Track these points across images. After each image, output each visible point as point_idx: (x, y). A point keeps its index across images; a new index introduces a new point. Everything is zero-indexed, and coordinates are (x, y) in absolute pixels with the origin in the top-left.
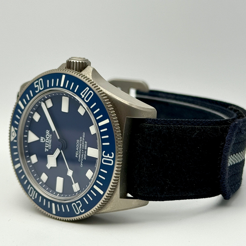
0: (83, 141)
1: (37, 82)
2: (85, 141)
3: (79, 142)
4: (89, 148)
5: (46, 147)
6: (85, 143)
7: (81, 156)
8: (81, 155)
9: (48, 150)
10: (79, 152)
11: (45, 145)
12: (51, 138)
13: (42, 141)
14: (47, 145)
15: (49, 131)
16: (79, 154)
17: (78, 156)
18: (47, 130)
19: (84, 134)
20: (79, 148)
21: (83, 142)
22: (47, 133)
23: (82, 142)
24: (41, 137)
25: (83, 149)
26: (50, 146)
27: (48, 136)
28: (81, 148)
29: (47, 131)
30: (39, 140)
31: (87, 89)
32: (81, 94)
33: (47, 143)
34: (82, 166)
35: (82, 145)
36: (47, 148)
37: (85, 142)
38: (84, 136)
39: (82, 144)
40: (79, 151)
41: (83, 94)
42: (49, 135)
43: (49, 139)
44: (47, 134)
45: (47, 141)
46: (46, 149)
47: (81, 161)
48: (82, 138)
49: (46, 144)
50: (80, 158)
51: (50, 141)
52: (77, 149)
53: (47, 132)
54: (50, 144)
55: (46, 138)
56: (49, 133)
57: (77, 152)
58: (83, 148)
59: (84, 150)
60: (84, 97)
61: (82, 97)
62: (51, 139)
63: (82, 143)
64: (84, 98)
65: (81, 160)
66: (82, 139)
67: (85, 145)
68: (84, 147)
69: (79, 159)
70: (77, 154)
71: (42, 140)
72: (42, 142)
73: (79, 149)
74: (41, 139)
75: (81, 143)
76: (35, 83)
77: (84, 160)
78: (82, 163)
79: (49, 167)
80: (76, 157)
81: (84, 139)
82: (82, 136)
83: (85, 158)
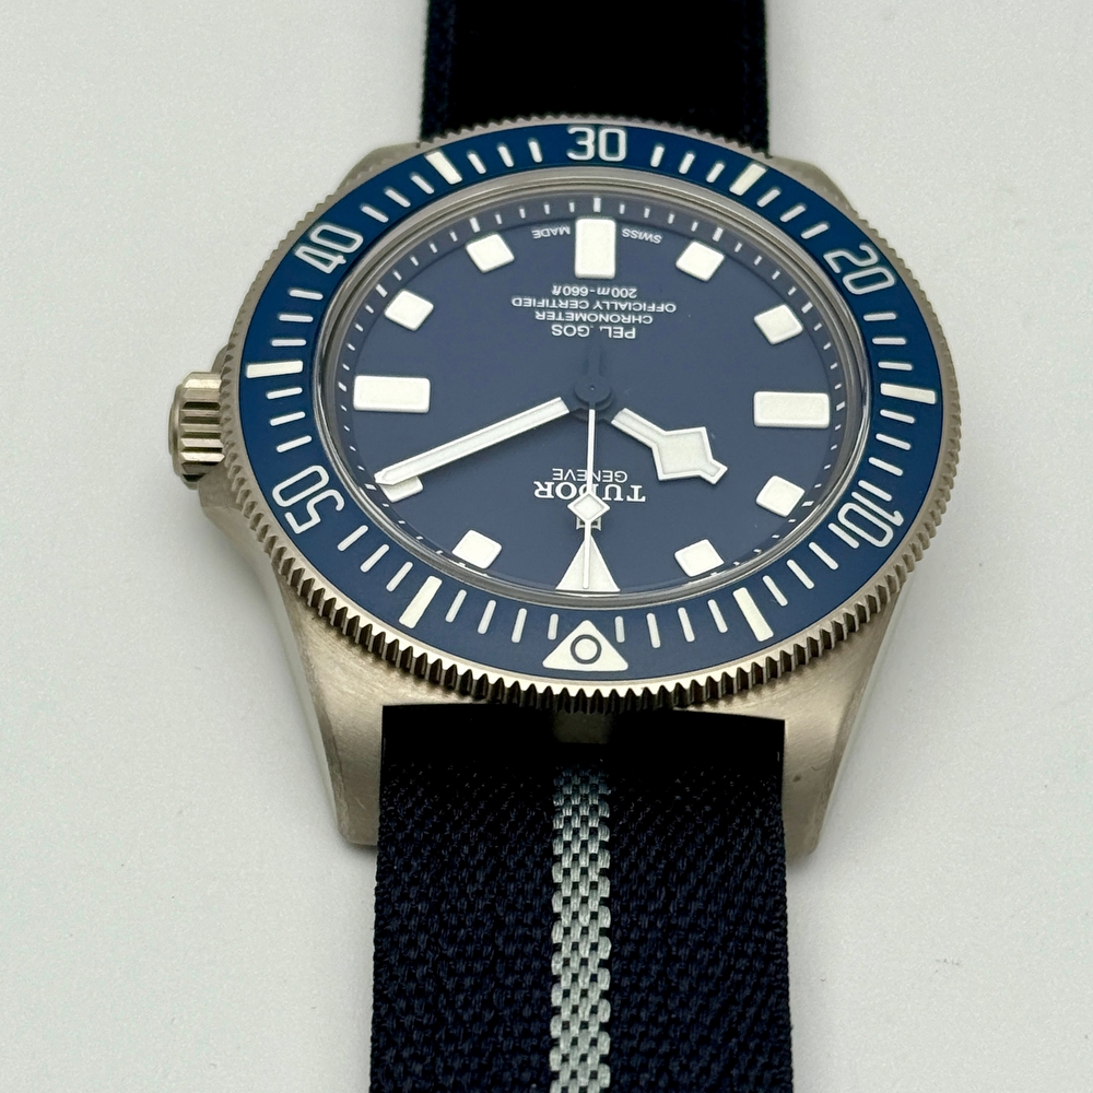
0: (551, 303)
1: (289, 517)
2: (551, 297)
3: (563, 323)
4: (579, 272)
5: (623, 497)
6: (562, 296)
7: (626, 312)
8: (620, 311)
9: (636, 488)
10: (610, 323)
12: (570, 471)
13: (596, 524)
15: (538, 483)
16: (620, 324)
17: (627, 327)
18: (537, 493)
19: (518, 302)
20: (588, 323)
21: (557, 303)
22: (550, 496)
23: (556, 310)
25: (592, 303)
26: (611, 476)
28: (589, 310)
29: (541, 493)
31: (305, 253)
32: (328, 270)
33: (600, 494)
34: (671, 307)
35: (574, 311)
36: (627, 491)
37: (556, 297)
38: (530, 302)
39: (569, 310)
40: (604, 323)
41: (326, 262)
42: (557, 483)
43: (578, 484)
44: (554, 493)
46: (633, 497)
47: (646, 313)
48: (541, 310)
50: (637, 314)
52: (597, 332)
53: (544, 493)
54: (602, 478)
56: (550, 484)
57: (613, 334)
58: (584, 304)
59: (592, 298)
62: (576, 473)
63: (563, 310)
65: (642, 312)
66: (545, 309)
67: (571, 297)
68: (579, 297)
69: (640, 320)
70: (621, 333)
73: (597, 324)
75: (564, 316)
76: (298, 529)
77: (640, 297)
78: (658, 304)
79: (719, 469)
80: (634, 337)
81: (544, 303)
82: (532, 309)
83: (632, 292)
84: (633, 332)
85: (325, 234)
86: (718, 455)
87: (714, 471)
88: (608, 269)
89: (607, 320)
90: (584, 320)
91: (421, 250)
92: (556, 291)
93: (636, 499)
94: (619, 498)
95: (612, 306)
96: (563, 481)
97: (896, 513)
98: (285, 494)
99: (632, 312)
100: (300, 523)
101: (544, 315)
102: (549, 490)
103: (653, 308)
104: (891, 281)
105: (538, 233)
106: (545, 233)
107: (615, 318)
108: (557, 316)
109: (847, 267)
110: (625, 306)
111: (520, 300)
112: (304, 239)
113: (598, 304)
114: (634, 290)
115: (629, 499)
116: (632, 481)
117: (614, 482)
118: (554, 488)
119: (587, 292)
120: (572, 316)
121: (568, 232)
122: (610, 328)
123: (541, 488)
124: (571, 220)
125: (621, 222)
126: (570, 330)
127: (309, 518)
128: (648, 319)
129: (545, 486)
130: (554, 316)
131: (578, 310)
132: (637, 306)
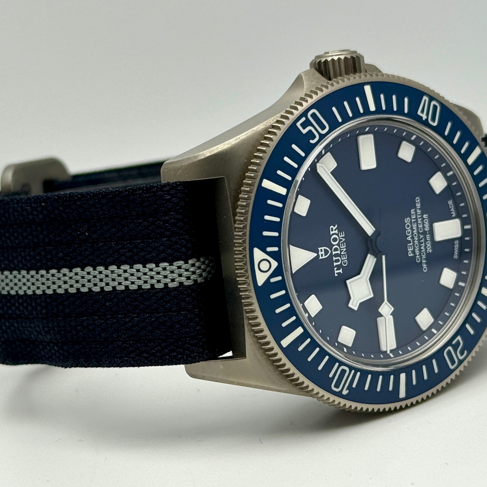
0: (419, 215)
1: (303, 119)
2: (422, 214)
3: (411, 222)
4: (435, 225)
6: (423, 219)
7: (420, 250)
8: (420, 247)
9: (341, 271)
12: (344, 240)
14: (337, 261)
15: (336, 226)
16: (414, 248)
17: (413, 252)
18: (332, 227)
19: (418, 200)
20: (413, 233)
21: (419, 218)
22: (331, 233)
23: (416, 218)
24: (320, 249)
25: (422, 234)
26: (344, 258)
27: (335, 240)
28: (418, 232)
29: (332, 228)
31: (425, 100)
32: (419, 113)
33: (336, 255)
34: (425, 269)
35: (417, 226)
36: (339, 267)
37: (422, 217)
38: (418, 205)
39: (417, 224)
40: (413, 241)
41: (422, 111)
42: (338, 235)
43: (338, 245)
44: (333, 234)
45: (336, 250)
46: (336, 270)
47: (421, 259)
48: (415, 211)
49: (334, 259)
50: (420, 255)
51: (344, 247)
52: (409, 238)
53: (332, 230)
54: (343, 255)
55: (331, 246)
56: (336, 232)
57: (409, 246)
58: (421, 230)
59: (425, 233)
62: (343, 242)
63: (417, 221)
64: (427, 119)
65: (421, 257)
66: (416, 213)
67: (423, 223)
68: (424, 227)
69: (417, 257)
70: (410, 250)
71: (323, 253)
72: (324, 257)
73: (413, 238)
74: (320, 253)
75: (414, 222)
76: (298, 124)
77: (428, 255)
78: (426, 263)
79: (355, 306)
80: (409, 255)
81: (419, 212)
82: (415, 207)
83: (430, 250)
84: (411, 255)
85: (435, 107)
86: (361, 304)
87: (354, 305)
88: (439, 237)
89: (415, 242)
90: (414, 232)
91: (435, 152)
92: (425, 216)
93: (336, 272)
94: (335, 264)
95: (422, 243)
96: (339, 237)
97: (348, 391)
98: (314, 115)
99: (420, 253)
100: (301, 125)
101: (413, 213)
102: (334, 232)
103: (424, 261)
104: (452, 367)
105: (450, 203)
106: (451, 206)
107: (417, 245)
108: (414, 219)
109: (455, 347)
110: (423, 249)
111: (419, 201)
112: (431, 99)
113: (422, 236)
114: (431, 252)
115: (335, 269)
116: (343, 267)
117: (342, 260)
118: (335, 234)
119: (427, 230)
120: (414, 226)
121: (453, 216)
122: (412, 244)
123: (334, 228)
124: (458, 216)
125: (461, 239)
126: (408, 226)
127: (304, 128)
128: (418, 260)
129: (335, 230)
130: (413, 217)
131: (418, 228)
132: (423, 254)
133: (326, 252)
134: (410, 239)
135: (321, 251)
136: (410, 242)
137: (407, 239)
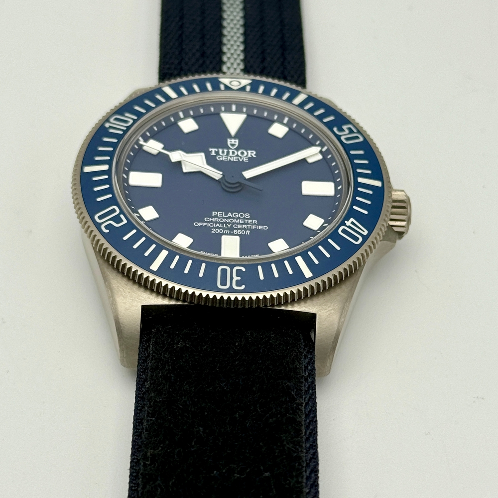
0: (250, 227)
1: (355, 130)
2: (250, 229)
3: (244, 218)
4: (238, 238)
5: (218, 151)
6: (245, 230)
7: (216, 222)
8: (219, 223)
9: (213, 153)
10: (224, 218)
11: (223, 148)
12: (241, 161)
13: (230, 142)
14: (223, 152)
15: (254, 156)
16: (219, 218)
17: (216, 216)
18: (255, 153)
19: (265, 228)
20: (234, 218)
21: (248, 227)
22: (249, 152)
23: (248, 224)
24: (237, 141)
25: (232, 226)
26: (224, 158)
27: (242, 153)
28: (234, 223)
30: (230, 137)
31: (364, 231)
32: (352, 220)
33: (228, 153)
34: (196, 224)
35: (240, 224)
36: (217, 153)
37: (248, 229)
38: (260, 227)
40: (227, 218)
41: (352, 223)
42: (246, 156)
43: (237, 155)
44: (248, 153)
45: (233, 153)
46: (215, 151)
47: (207, 222)
48: (255, 224)
49: (226, 151)
50: (212, 222)
51: (234, 159)
52: (230, 214)
53: (252, 153)
54: (227, 158)
55: (237, 149)
56: (249, 156)
57: (222, 214)
58: (235, 226)
59: (232, 229)
60: (347, 225)
61: (346, 222)
62: (238, 159)
63: (244, 223)
64: (345, 225)
65: (209, 222)
66: (253, 224)
67: (241, 229)
68: (238, 229)
69: (210, 219)
70: (219, 214)
71: (233, 143)
73: (230, 217)
74: (233, 141)
76: (349, 126)
77: (210, 229)
78: (202, 226)
80: (213, 212)
82: (259, 224)
84: (213, 214)
89: (225, 219)
90: (235, 220)
92: (248, 232)
95: (223, 225)
96: (244, 157)
99: (214, 222)
103: (204, 224)
107: (222, 220)
108: (248, 221)
110: (217, 226)
113: (229, 226)
116: (215, 156)
117: (222, 156)
119: (234, 232)
120: (240, 221)
121: (243, 256)
122: (224, 216)
126: (242, 215)
128: (207, 219)
129: (251, 155)
130: (249, 222)
131: (238, 224)
132: (211, 225)
133: (233, 145)
134: (228, 215)
135: (235, 142)
136: (226, 214)
137: (230, 213)
